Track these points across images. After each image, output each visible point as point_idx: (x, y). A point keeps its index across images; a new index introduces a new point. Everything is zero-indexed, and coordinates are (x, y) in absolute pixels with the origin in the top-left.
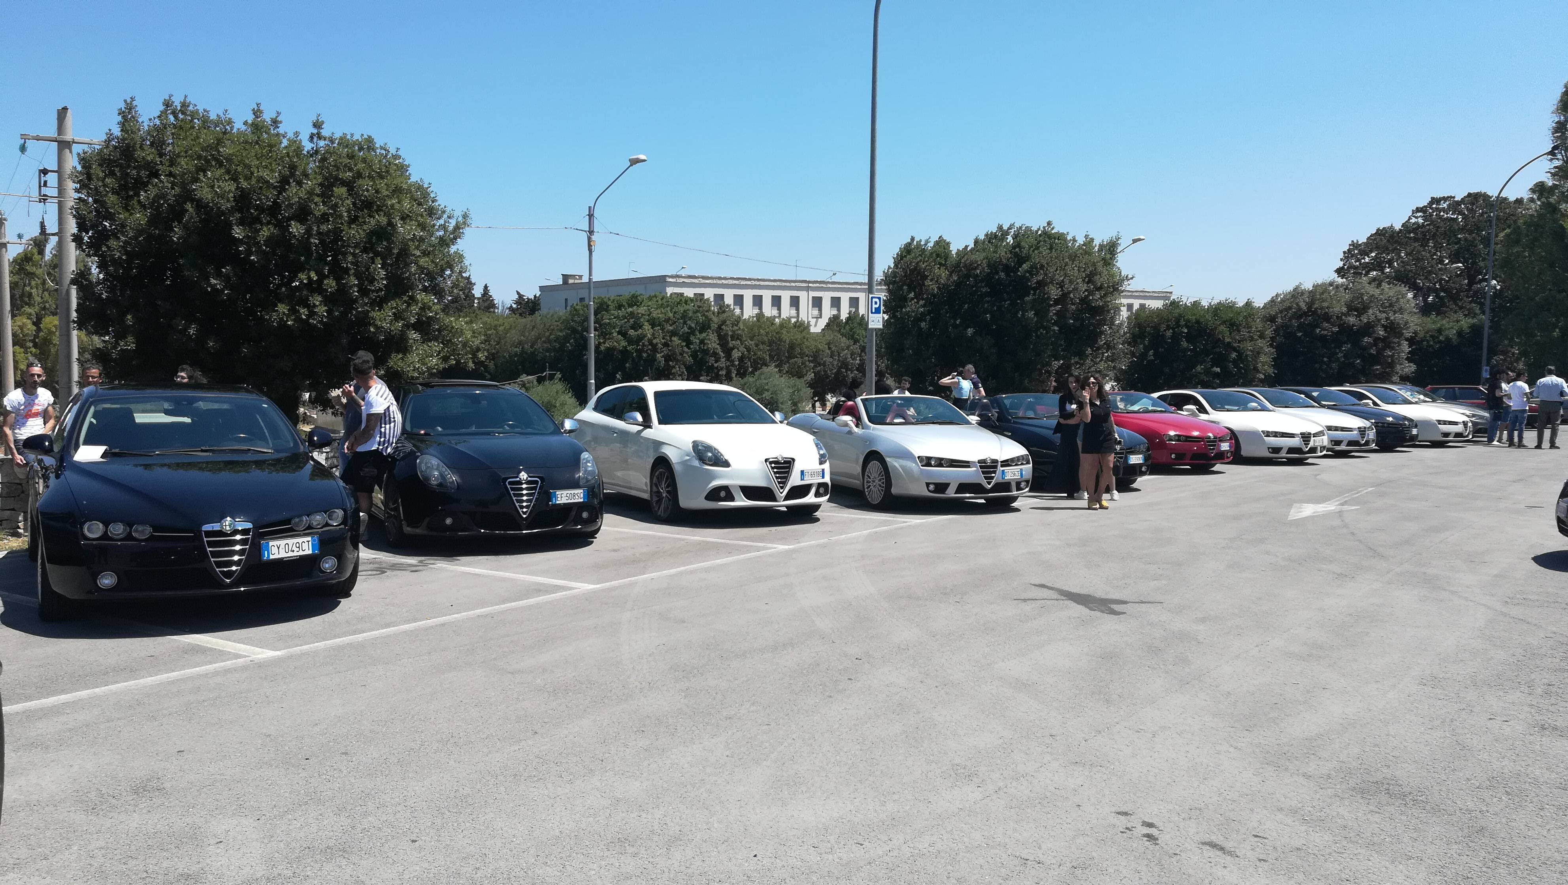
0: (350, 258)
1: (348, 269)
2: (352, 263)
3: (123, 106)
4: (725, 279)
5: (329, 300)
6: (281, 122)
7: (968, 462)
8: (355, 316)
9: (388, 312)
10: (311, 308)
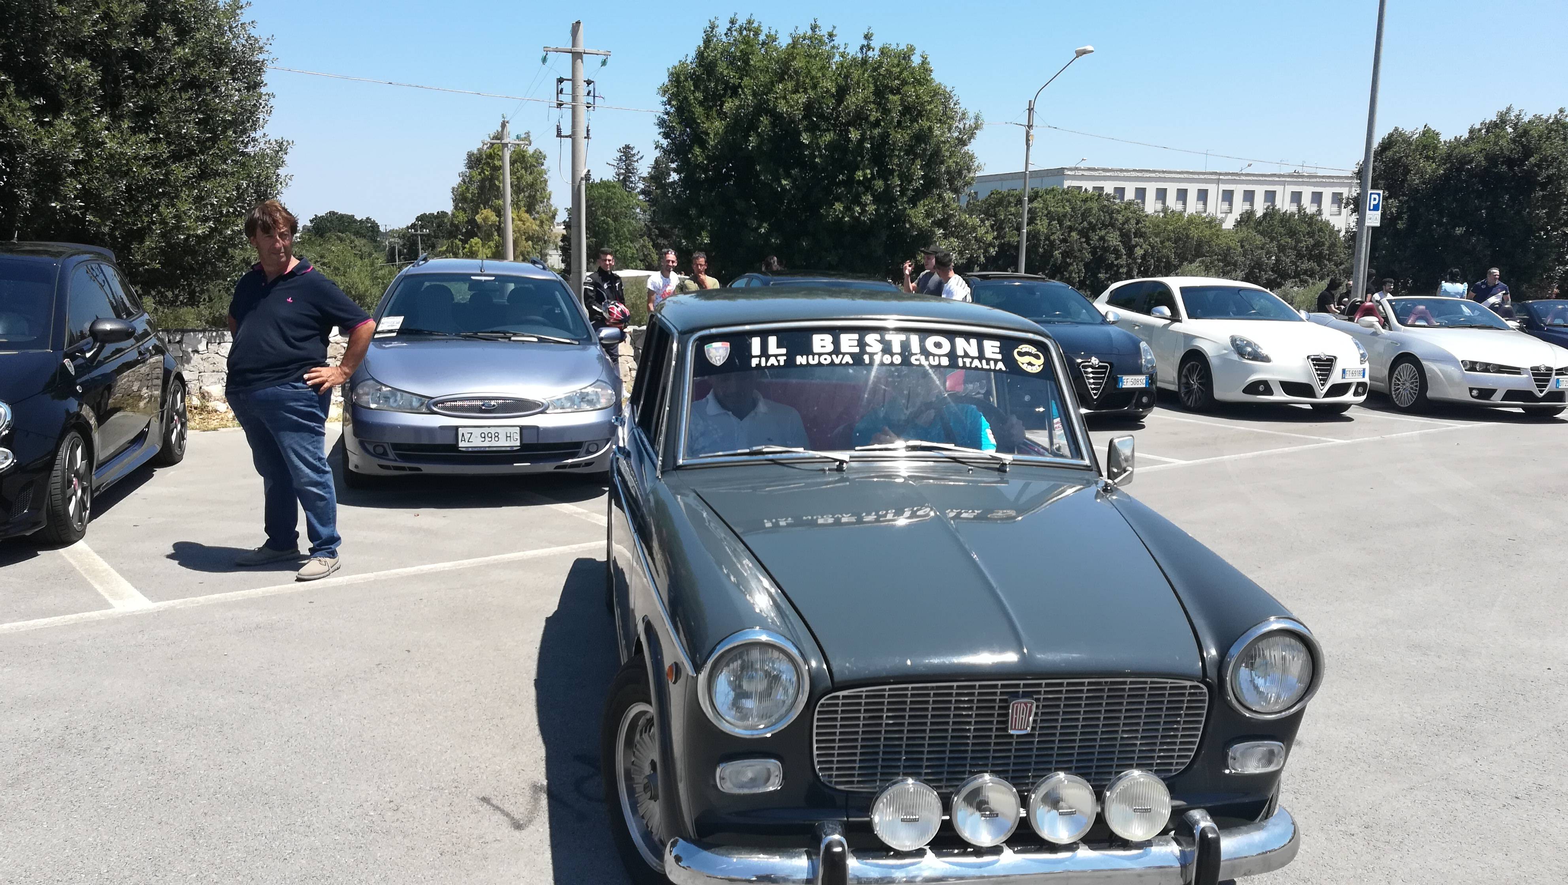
0: (896, 161)
1: (893, 170)
2: (897, 165)
3: (708, 24)
4: (1127, 171)
5: (877, 200)
6: (835, 36)
7: (1519, 369)
8: (895, 214)
9: (921, 209)
10: (863, 206)
